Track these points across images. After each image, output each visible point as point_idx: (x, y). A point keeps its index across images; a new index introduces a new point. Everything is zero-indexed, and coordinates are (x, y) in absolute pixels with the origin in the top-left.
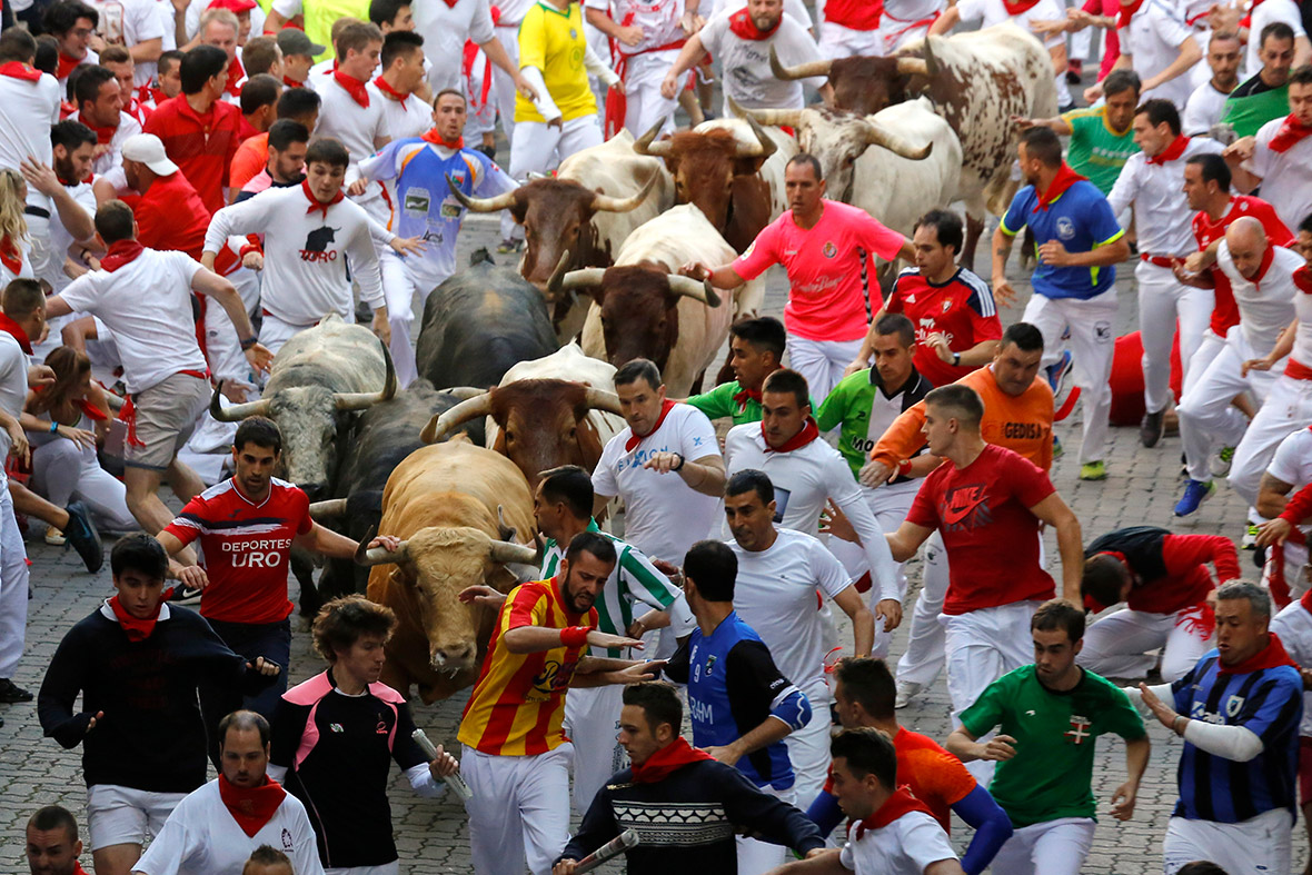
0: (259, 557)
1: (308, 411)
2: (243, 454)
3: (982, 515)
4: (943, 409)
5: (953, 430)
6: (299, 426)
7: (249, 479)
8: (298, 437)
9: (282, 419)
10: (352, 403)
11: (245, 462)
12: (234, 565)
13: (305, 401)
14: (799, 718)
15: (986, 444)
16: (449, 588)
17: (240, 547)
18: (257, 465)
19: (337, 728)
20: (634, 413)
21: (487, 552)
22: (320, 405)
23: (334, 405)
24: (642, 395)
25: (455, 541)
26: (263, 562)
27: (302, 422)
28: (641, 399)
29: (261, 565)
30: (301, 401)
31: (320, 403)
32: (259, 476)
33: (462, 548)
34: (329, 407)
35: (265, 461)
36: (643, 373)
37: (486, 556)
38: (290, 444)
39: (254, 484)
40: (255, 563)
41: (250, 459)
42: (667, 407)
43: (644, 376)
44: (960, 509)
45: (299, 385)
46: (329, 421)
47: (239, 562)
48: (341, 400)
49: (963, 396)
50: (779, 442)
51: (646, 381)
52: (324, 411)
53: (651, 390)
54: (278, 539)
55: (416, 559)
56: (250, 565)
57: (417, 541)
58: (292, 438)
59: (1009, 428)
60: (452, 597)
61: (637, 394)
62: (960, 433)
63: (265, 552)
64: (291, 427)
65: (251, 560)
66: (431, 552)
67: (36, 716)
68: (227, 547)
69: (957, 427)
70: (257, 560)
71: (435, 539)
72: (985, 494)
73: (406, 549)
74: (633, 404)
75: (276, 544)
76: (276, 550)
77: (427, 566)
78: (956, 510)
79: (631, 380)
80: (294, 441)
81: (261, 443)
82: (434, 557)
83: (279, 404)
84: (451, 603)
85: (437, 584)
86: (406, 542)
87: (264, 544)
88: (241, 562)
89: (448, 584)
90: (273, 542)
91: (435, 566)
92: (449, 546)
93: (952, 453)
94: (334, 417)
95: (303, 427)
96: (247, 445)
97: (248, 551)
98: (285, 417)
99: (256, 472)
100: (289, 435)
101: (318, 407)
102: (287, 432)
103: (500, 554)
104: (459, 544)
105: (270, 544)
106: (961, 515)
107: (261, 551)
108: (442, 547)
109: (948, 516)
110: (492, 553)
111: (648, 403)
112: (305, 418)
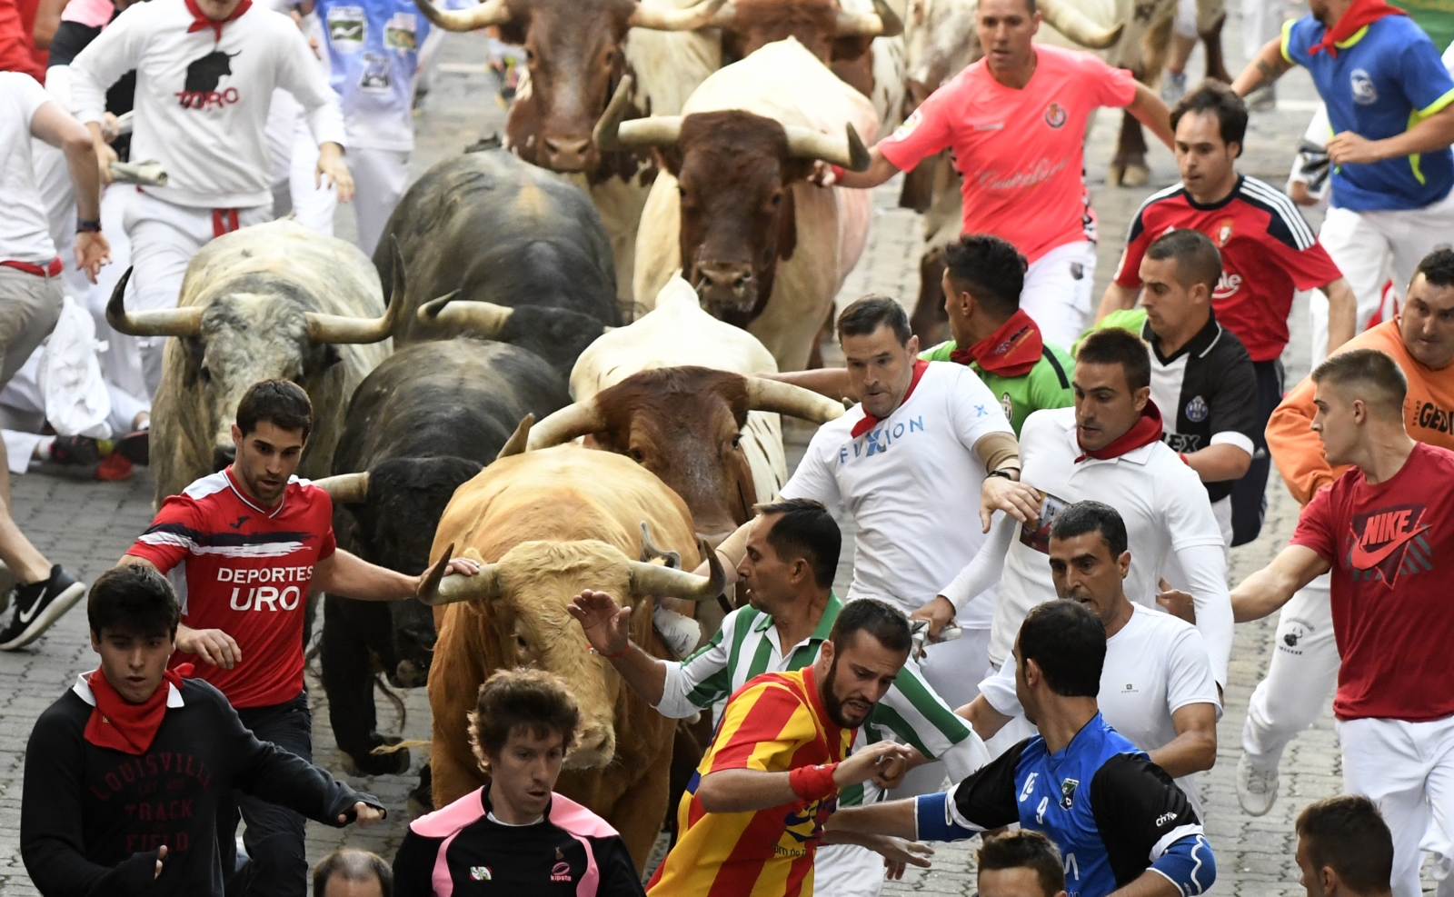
0: (269, 594)
1: (264, 334)
2: (251, 438)
3: (1418, 556)
4: (1340, 387)
5: (1359, 419)
6: (245, 354)
7: (260, 478)
8: (243, 371)
9: (219, 341)
10: (333, 330)
11: (255, 453)
12: (233, 605)
13: (260, 318)
14: (1193, 875)
15: (1414, 443)
16: (572, 638)
17: (246, 576)
18: (276, 458)
19: (480, 873)
20: (871, 382)
21: (626, 579)
22: (283, 325)
23: (305, 329)
24: (885, 354)
25: (574, 563)
26: (276, 603)
27: (252, 348)
28: (883, 359)
29: (273, 608)
30: (253, 316)
31: (283, 322)
32: (274, 475)
33: (585, 574)
34: (296, 330)
35: (288, 453)
36: (886, 317)
37: (623, 586)
38: (228, 380)
39: (270, 487)
40: (265, 605)
41: (265, 448)
42: (919, 370)
43: (887, 324)
44: (1377, 546)
45: (254, 292)
46: (294, 353)
47: (241, 601)
48: (316, 325)
49: (1372, 364)
50: (1095, 442)
51: (891, 332)
52: (289, 336)
53: (899, 345)
54: (297, 566)
55: (514, 593)
56: (258, 608)
57: (513, 564)
58: (233, 372)
59: (1428, 411)
60: (577, 652)
61: (878, 352)
62: (1371, 425)
63: (280, 586)
64: (233, 354)
65: (259, 599)
66: (539, 581)
67: (20, 859)
68: (225, 575)
69: (1365, 413)
70: (269, 600)
71: (543, 560)
72: (1423, 522)
73: (496, 577)
74: (869, 368)
75: (295, 573)
76: (295, 583)
77: (535, 604)
78: (1370, 548)
79: (869, 329)
80: (236, 377)
81: (286, 424)
82: (544, 589)
83: (218, 317)
84: (577, 663)
85: (551, 632)
86: (495, 566)
87: (277, 573)
88: (244, 603)
89: (570, 631)
90: (291, 570)
91: (547, 602)
92: (569, 571)
93: (1361, 456)
94: (302, 349)
95: (251, 358)
96: (260, 425)
97: (256, 584)
98: (226, 337)
99: (274, 470)
100: (229, 366)
101: (279, 329)
102: (225, 360)
103: (644, 583)
104: (583, 568)
105: (288, 573)
106: (1379, 555)
107: (273, 585)
108: (556, 573)
109: (1358, 557)
110: (633, 581)
111: (892, 366)
112: (257, 344)
